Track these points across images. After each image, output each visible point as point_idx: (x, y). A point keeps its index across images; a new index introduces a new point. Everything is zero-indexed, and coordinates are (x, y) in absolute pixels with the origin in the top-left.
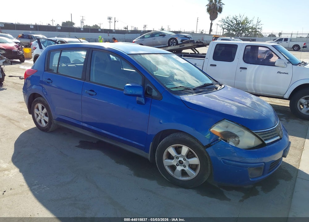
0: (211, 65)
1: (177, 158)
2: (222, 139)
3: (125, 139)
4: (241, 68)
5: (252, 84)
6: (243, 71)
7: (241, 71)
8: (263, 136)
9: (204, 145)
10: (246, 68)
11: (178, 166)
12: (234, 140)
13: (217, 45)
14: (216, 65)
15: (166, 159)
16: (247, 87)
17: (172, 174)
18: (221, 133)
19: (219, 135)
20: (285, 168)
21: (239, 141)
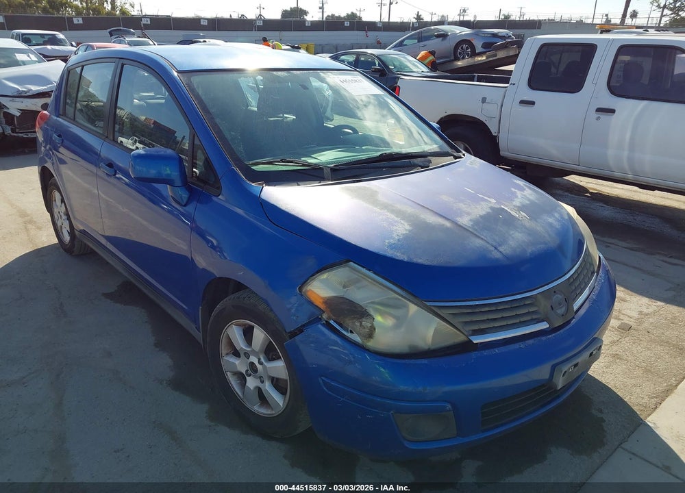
0: (522, 102)
1: (247, 355)
2: (330, 318)
3: (166, 292)
4: (599, 110)
5: (626, 153)
6: (604, 117)
7: (598, 119)
8: (468, 319)
9: (287, 331)
10: (613, 111)
11: (249, 375)
12: (358, 324)
13: (543, 46)
14: (533, 103)
15: (227, 354)
16: (611, 163)
17: (240, 394)
18: (329, 302)
19: (322, 306)
20: (601, 411)
21: (373, 329)
